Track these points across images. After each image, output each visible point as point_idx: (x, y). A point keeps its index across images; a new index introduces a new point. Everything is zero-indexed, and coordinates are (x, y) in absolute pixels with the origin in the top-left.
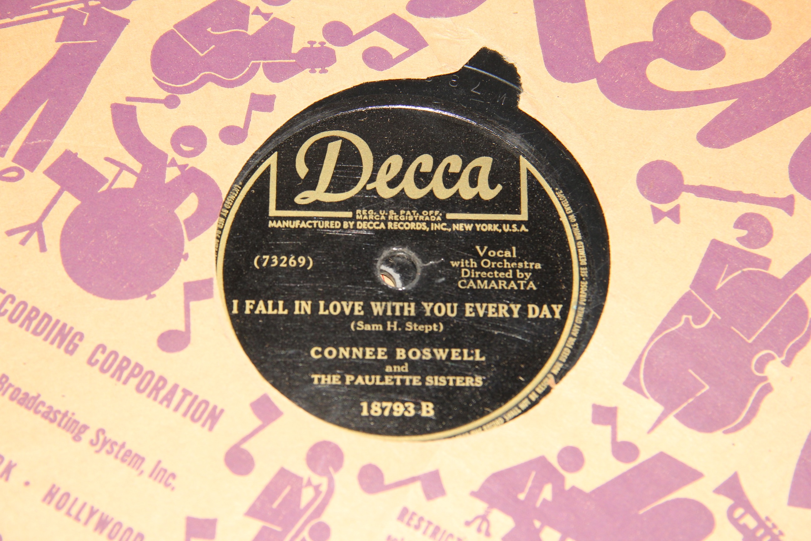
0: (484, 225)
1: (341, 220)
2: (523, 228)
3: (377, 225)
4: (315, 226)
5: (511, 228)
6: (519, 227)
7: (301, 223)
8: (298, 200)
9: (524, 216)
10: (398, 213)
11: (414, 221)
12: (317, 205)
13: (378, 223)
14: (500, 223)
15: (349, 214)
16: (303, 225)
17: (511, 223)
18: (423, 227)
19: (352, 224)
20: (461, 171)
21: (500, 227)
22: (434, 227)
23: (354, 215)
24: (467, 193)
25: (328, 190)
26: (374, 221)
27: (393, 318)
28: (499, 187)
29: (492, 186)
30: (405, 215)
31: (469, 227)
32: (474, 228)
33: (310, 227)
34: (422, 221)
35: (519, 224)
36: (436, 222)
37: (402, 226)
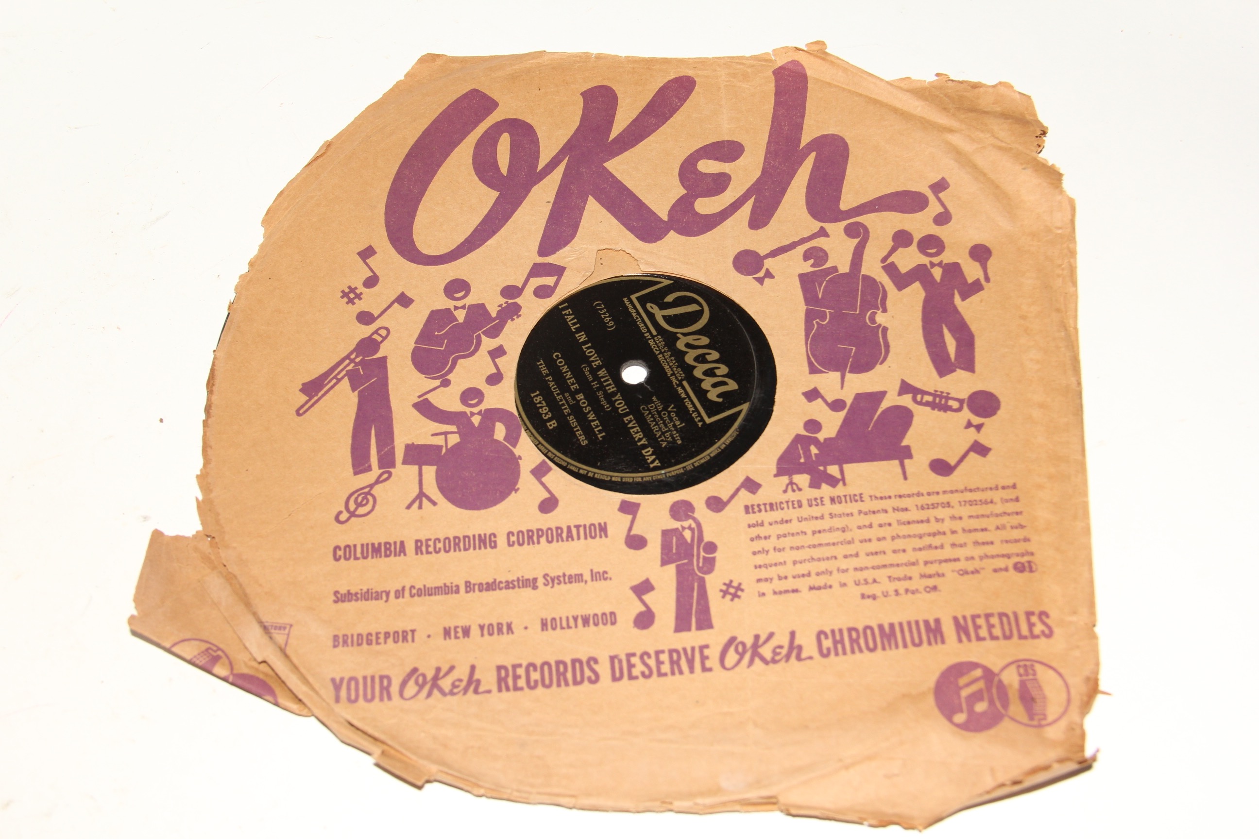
0: (690, 403)
1: (649, 331)
2: (700, 424)
3: (656, 350)
4: (637, 320)
5: (696, 417)
6: (699, 421)
7: (635, 313)
8: (649, 305)
9: (708, 421)
10: (670, 357)
11: (670, 367)
12: (651, 316)
13: (658, 349)
14: (696, 410)
15: (654, 333)
16: (634, 315)
17: (699, 415)
18: (669, 373)
19: (649, 337)
20: (719, 376)
21: (693, 412)
22: (673, 379)
23: (656, 336)
24: (707, 384)
25: (664, 317)
26: (658, 347)
27: (601, 383)
28: (720, 400)
29: (719, 396)
30: (672, 360)
31: (683, 396)
32: (685, 398)
33: (635, 318)
34: (672, 370)
35: (702, 420)
36: (676, 378)
37: (663, 362)
